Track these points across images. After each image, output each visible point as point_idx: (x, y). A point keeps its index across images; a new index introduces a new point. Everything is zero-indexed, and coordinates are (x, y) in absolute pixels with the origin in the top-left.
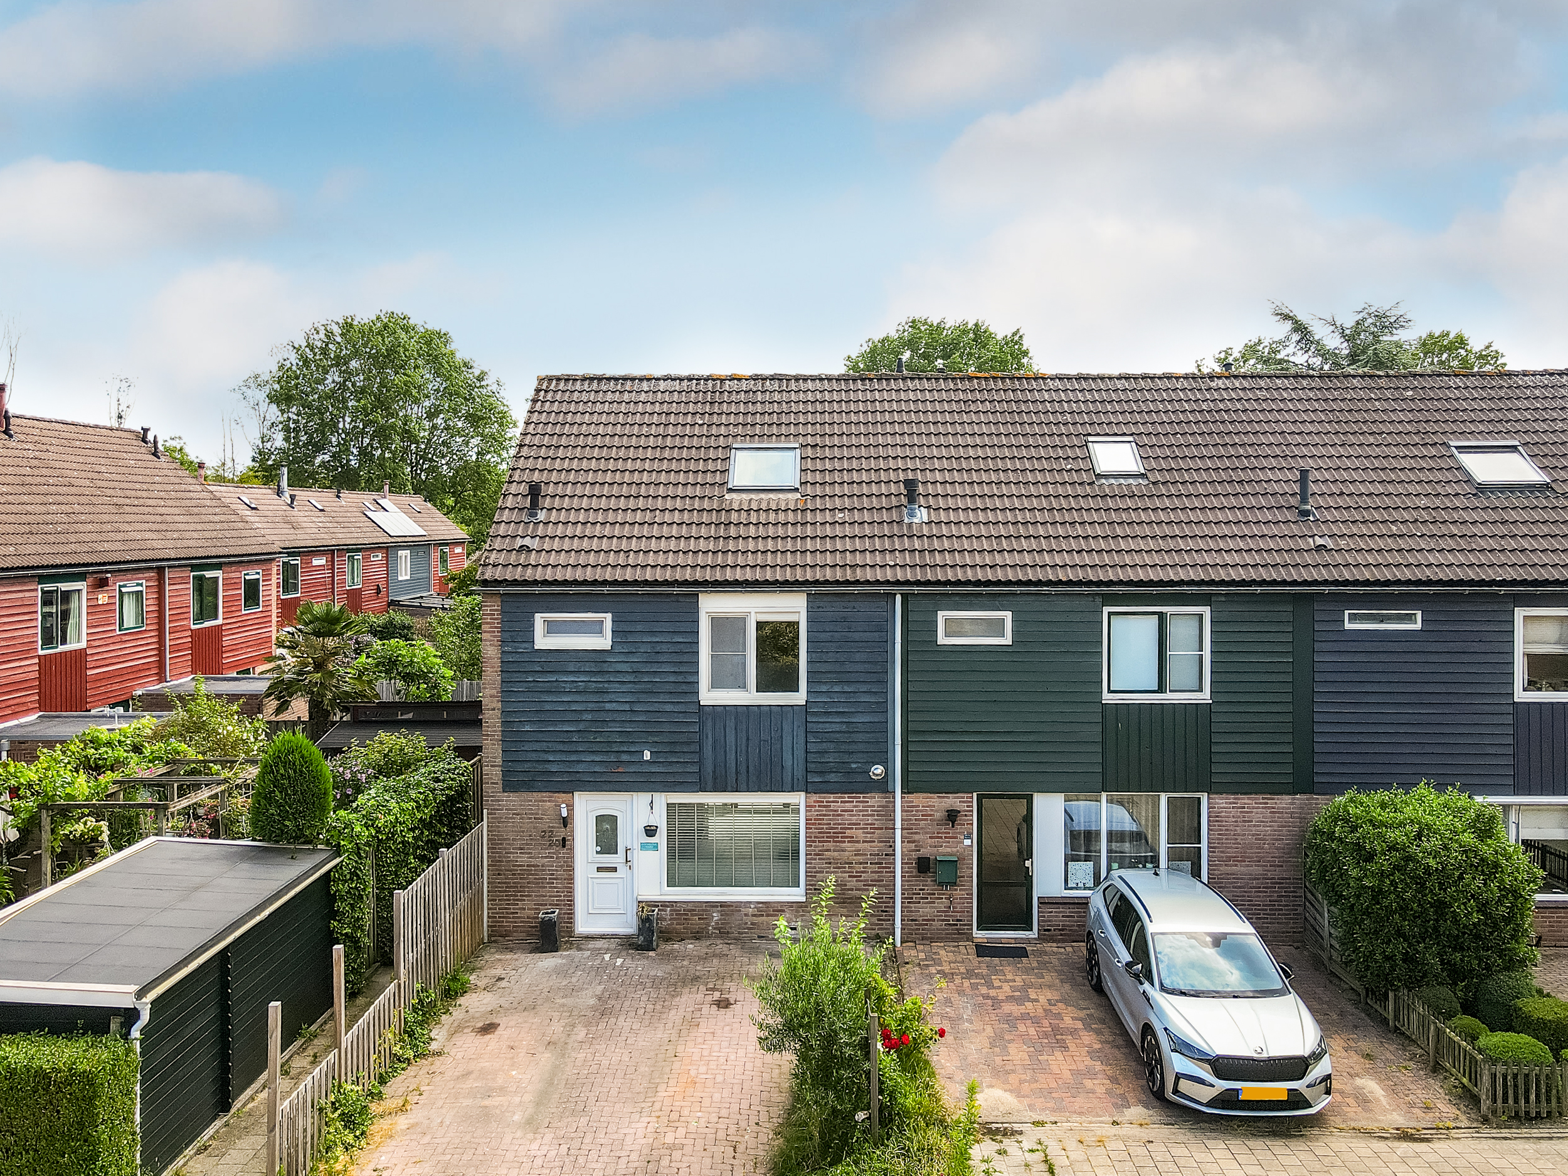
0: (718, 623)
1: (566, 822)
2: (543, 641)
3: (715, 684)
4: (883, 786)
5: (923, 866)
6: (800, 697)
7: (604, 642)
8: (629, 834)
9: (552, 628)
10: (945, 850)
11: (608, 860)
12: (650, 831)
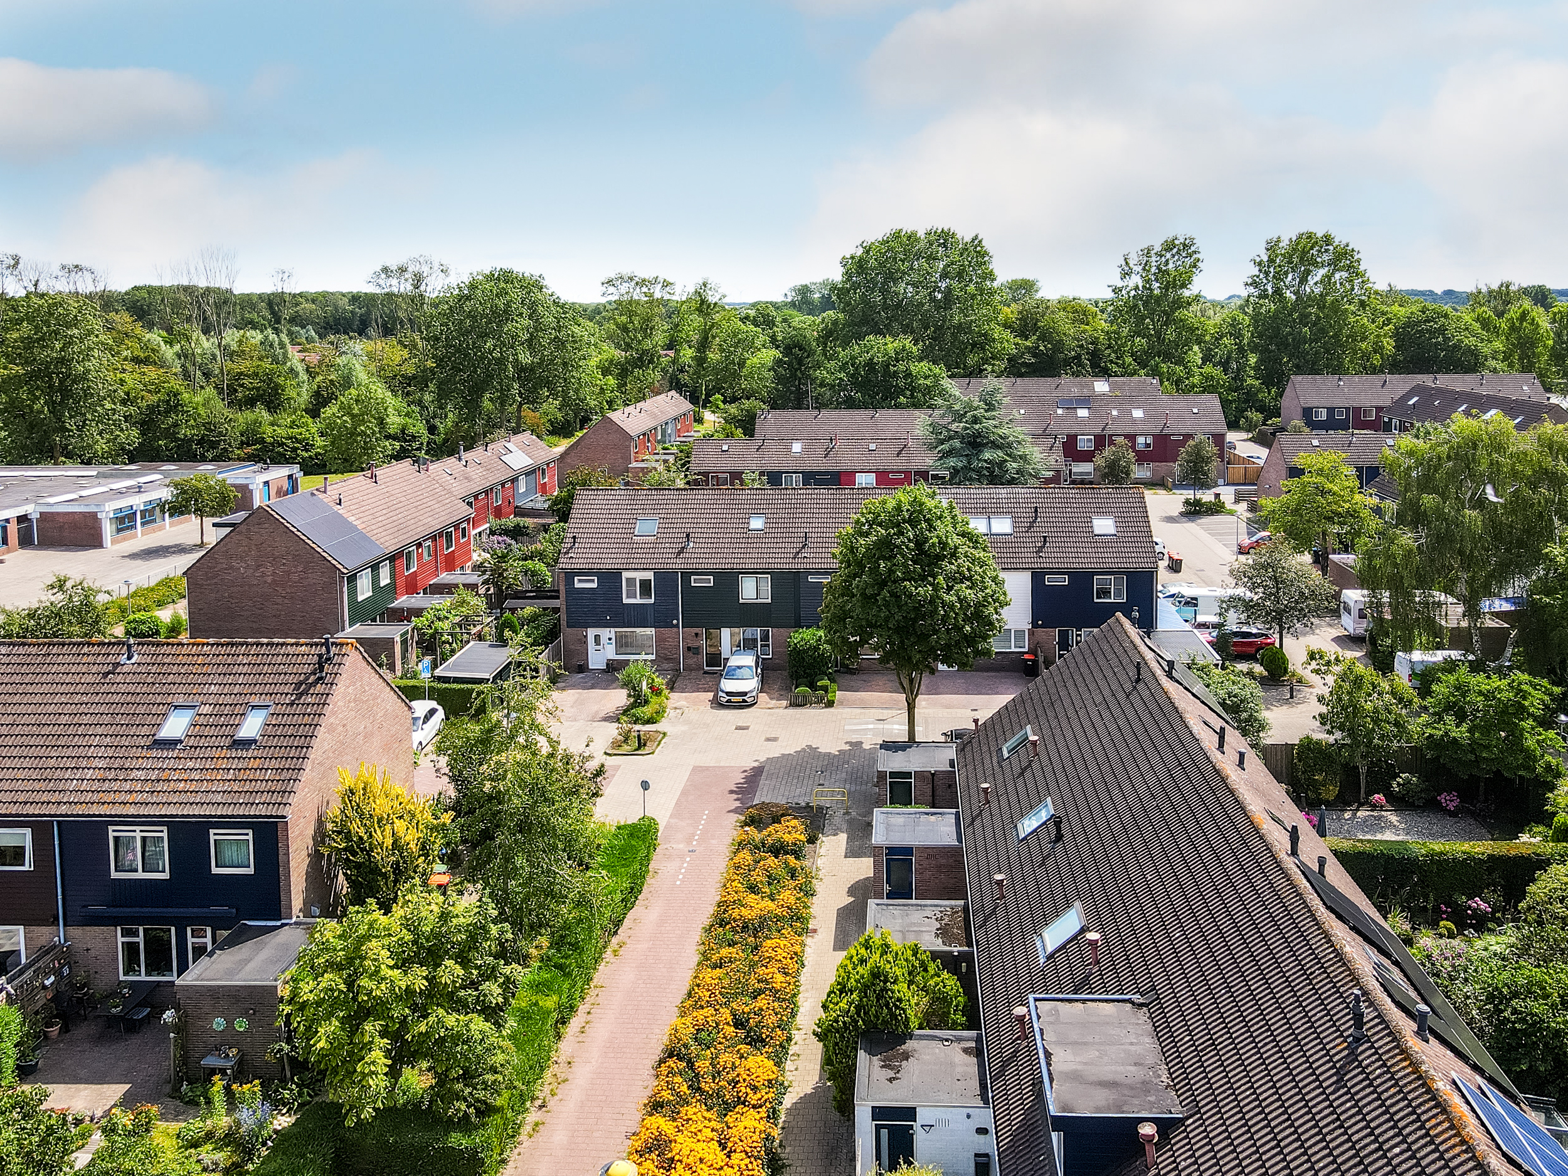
0: (627, 579)
1: (586, 637)
2: (577, 585)
3: (628, 597)
4: (677, 626)
5: (689, 649)
6: (652, 601)
7: (595, 585)
8: (604, 640)
9: (580, 581)
10: (695, 645)
11: (598, 647)
12: (610, 639)
